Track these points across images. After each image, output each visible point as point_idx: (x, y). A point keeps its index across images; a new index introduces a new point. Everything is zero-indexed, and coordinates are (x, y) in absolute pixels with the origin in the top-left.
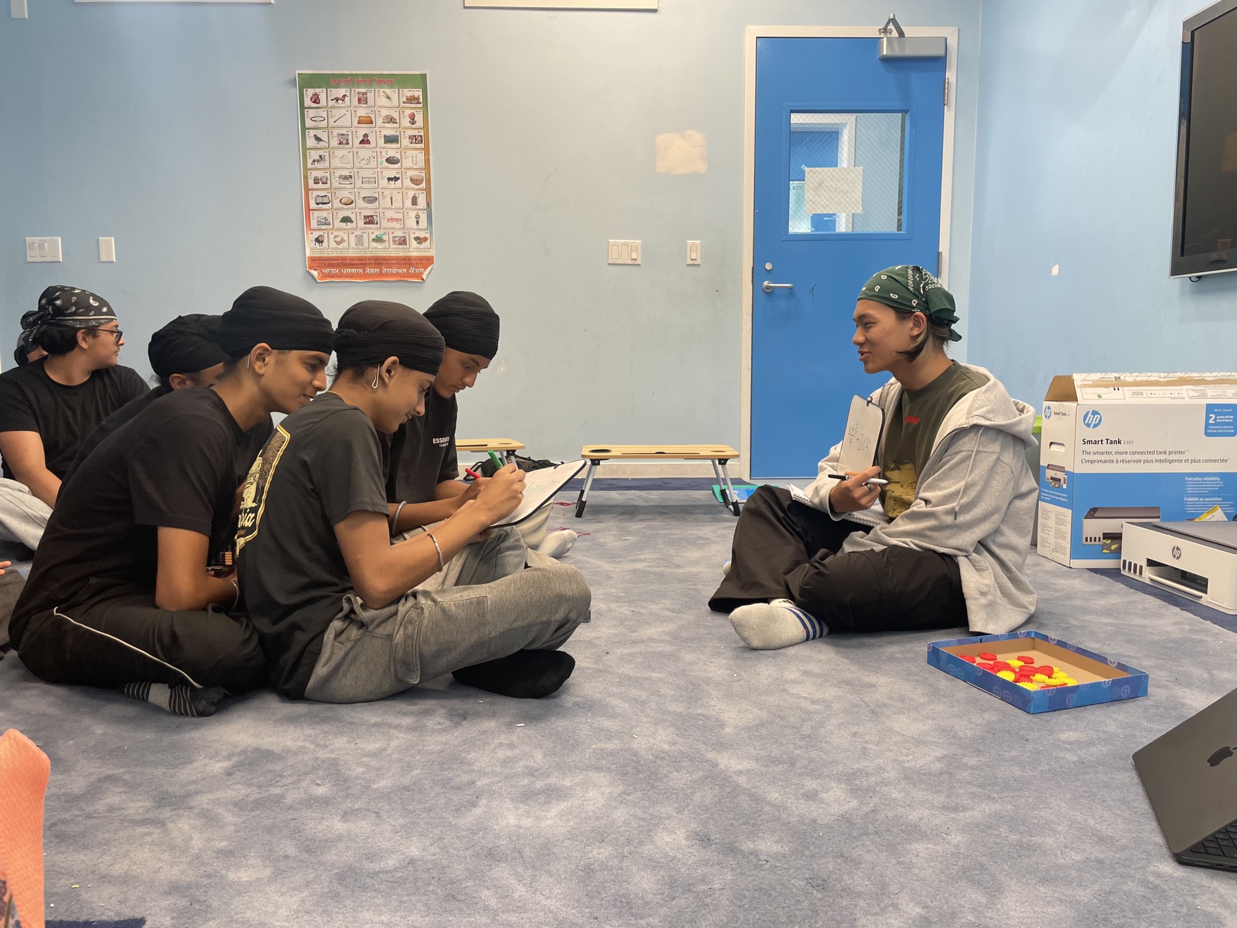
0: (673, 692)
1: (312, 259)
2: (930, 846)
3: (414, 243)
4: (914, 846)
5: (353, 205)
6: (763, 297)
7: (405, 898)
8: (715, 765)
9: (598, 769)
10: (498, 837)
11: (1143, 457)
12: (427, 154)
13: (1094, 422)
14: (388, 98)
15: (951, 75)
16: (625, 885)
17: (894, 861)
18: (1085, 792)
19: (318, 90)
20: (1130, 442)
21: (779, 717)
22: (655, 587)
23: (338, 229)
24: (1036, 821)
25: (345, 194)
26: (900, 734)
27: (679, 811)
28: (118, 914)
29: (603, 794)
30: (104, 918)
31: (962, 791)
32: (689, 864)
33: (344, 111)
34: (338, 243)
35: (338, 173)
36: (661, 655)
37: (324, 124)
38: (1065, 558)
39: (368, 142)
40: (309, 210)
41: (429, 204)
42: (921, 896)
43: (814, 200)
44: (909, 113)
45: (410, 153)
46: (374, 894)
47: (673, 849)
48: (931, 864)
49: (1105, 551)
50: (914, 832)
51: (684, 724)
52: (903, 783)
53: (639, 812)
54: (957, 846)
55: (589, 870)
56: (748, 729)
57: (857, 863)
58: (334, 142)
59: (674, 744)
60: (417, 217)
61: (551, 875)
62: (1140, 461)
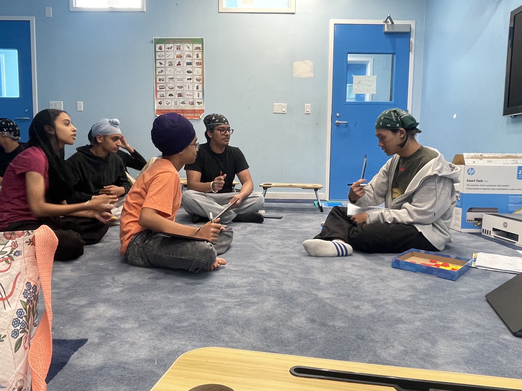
0: (299, 271)
1: (157, 110)
2: (407, 326)
3: (197, 104)
4: (400, 326)
5: (174, 89)
6: (336, 127)
7: (191, 336)
8: (317, 296)
9: (269, 295)
10: (229, 317)
11: (491, 187)
12: (203, 69)
13: (472, 173)
14: (188, 47)
15: (412, 40)
16: (280, 335)
17: (391, 331)
18: (471, 309)
19: (161, 45)
20: (486, 181)
21: (343, 280)
22: (291, 235)
23: (168, 99)
24: (451, 318)
25: (171, 85)
26: (394, 287)
27: (302, 311)
28: (77, 337)
29: (271, 304)
30: (71, 338)
31: (419, 307)
32: (306, 329)
33: (171, 53)
34: (168, 104)
35: (168, 77)
36: (294, 258)
37: (163, 58)
38: (459, 229)
39: (180, 65)
40: (157, 91)
41: (203, 89)
42: (403, 343)
43: (357, 88)
44: (395, 54)
45: (196, 69)
46: (179, 334)
47: (300, 324)
48: (408, 332)
49: (475, 225)
50: (399, 321)
51: (303, 281)
52: (395, 304)
53: (286, 311)
54: (418, 326)
55: (266, 330)
56: (330, 284)
57: (376, 331)
58: (167, 65)
59: (300, 288)
60: (198, 94)
61: (250, 330)
62: (490, 189)
